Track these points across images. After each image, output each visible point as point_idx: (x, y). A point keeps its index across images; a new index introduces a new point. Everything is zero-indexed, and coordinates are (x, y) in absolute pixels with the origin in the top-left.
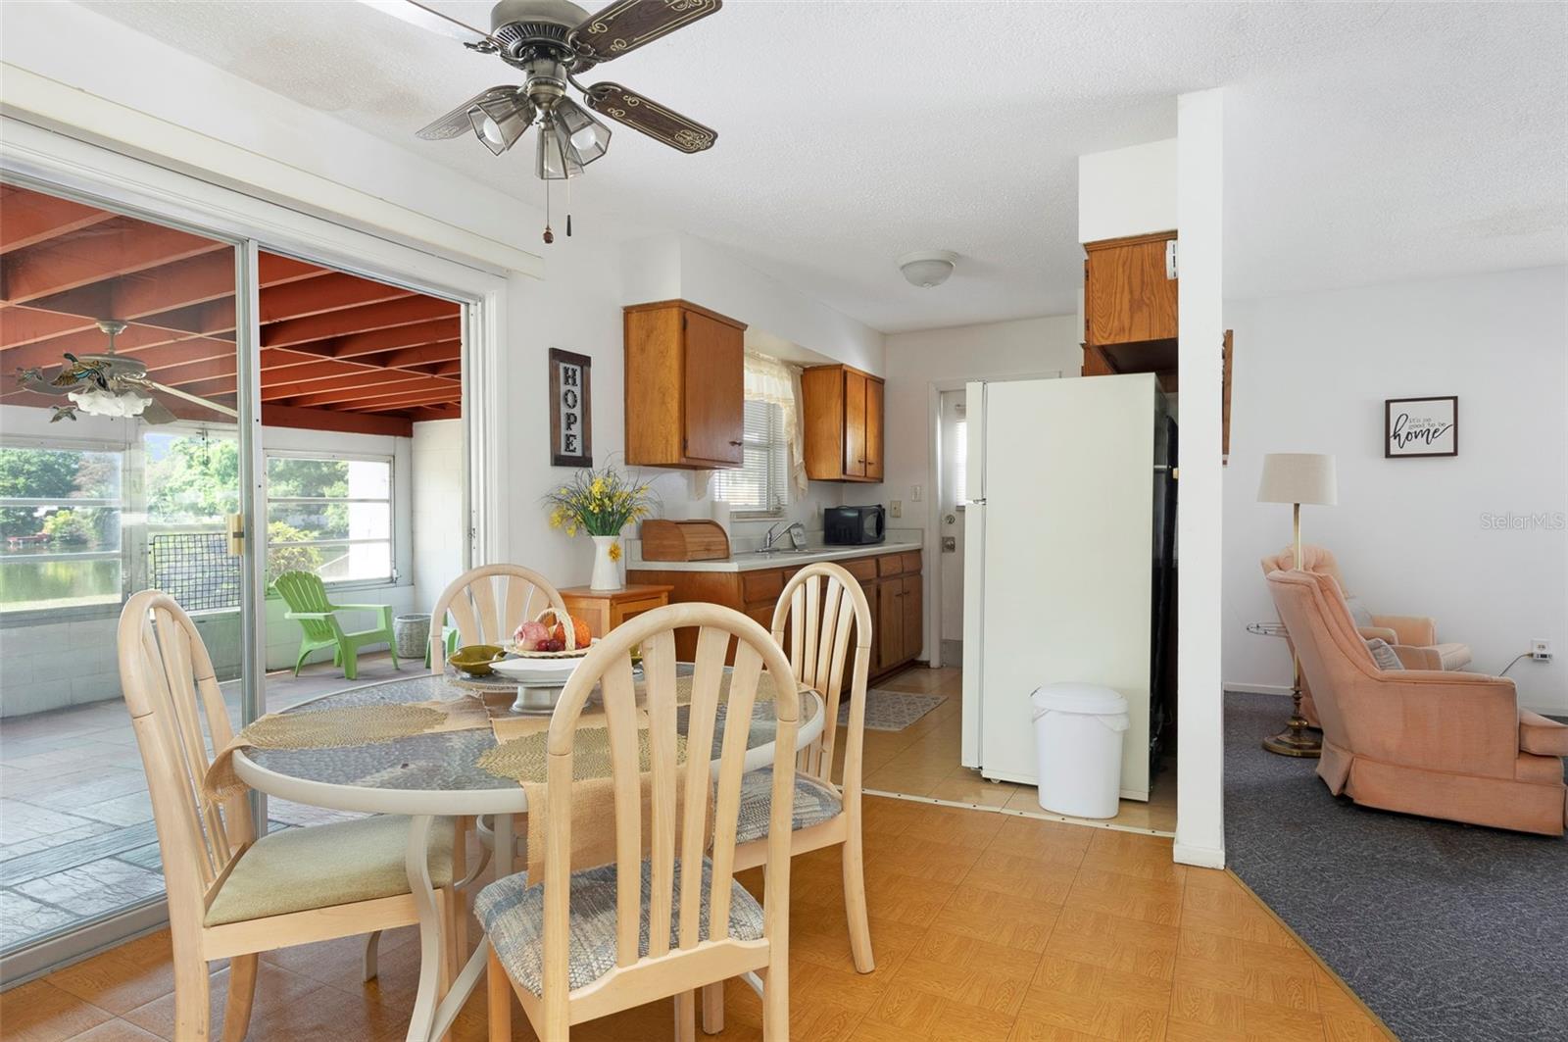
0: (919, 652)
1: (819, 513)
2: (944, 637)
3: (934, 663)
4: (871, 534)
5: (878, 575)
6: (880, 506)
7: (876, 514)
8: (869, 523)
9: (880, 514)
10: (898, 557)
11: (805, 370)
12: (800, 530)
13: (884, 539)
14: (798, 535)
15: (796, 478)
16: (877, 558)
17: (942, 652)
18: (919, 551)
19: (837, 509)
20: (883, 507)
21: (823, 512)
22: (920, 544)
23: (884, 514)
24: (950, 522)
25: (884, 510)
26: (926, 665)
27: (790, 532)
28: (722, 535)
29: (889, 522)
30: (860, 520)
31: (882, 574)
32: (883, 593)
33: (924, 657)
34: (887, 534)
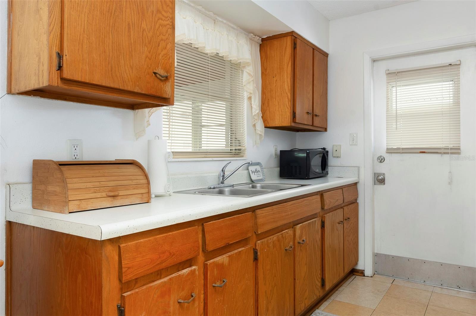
0: (356, 264)
1: (276, 155)
2: (376, 252)
3: (368, 272)
4: (317, 171)
5: (323, 208)
6: (324, 149)
7: (322, 155)
8: (316, 162)
9: (324, 155)
10: (340, 191)
11: (263, 40)
12: (258, 168)
13: (327, 173)
14: (256, 171)
15: (254, 125)
16: (321, 194)
17: (375, 263)
18: (356, 184)
19: (292, 151)
20: (327, 150)
21: (279, 153)
22: (357, 178)
23: (327, 155)
24: (381, 162)
25: (327, 152)
26: (362, 273)
27: (248, 169)
28: (142, 177)
29: (331, 161)
30: (308, 159)
31: (326, 208)
32: (327, 224)
33: (360, 267)
34: (330, 169)
